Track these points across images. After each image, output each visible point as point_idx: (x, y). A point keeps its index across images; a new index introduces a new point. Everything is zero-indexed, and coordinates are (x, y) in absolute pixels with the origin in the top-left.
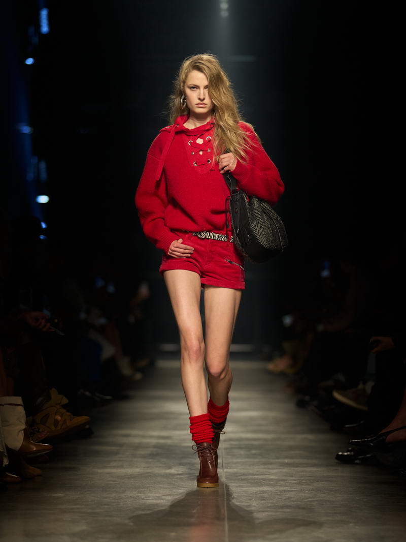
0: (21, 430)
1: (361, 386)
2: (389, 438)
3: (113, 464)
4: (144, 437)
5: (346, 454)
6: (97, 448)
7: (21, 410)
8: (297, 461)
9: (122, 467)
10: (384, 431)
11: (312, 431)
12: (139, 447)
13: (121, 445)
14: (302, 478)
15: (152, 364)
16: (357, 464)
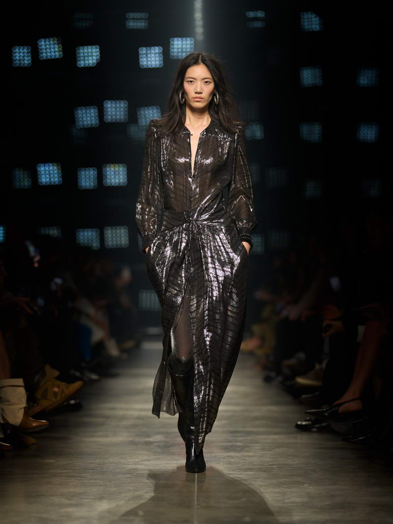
0: (21, 409)
1: (317, 367)
2: (341, 409)
3: (100, 434)
4: (127, 409)
5: (304, 423)
6: (86, 419)
7: (22, 391)
8: (261, 429)
9: (107, 436)
10: (336, 403)
11: (276, 403)
12: (123, 418)
13: (108, 417)
14: (265, 445)
15: (138, 345)
16: (314, 432)
